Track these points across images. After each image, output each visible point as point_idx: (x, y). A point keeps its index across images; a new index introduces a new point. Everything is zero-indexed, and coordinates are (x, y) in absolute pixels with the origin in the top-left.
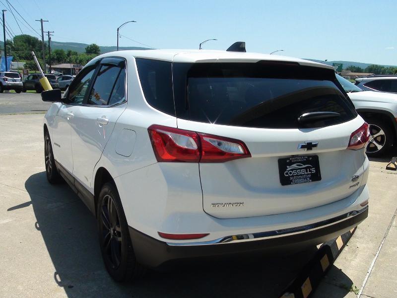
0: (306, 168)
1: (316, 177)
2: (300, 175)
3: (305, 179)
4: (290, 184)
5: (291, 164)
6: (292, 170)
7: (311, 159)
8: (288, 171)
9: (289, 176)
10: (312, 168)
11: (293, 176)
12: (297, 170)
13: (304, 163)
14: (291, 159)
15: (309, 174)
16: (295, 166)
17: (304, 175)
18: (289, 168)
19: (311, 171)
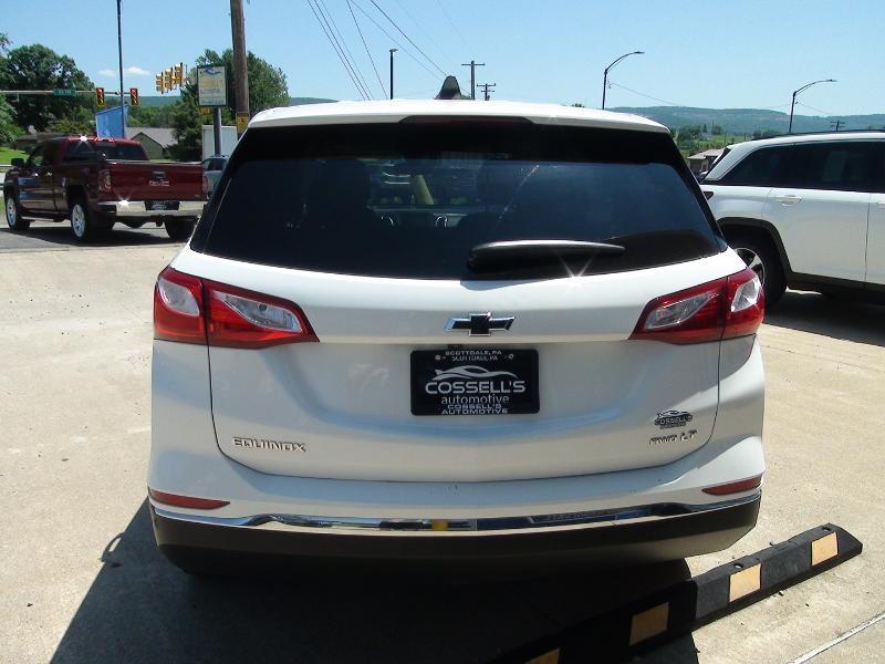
0: (496, 380)
1: (526, 403)
2: (474, 395)
3: (486, 405)
4: (439, 413)
5: (448, 364)
6: (451, 380)
7: (511, 356)
8: (439, 382)
9: (440, 396)
10: (513, 379)
11: (451, 395)
12: (466, 381)
13: (491, 366)
14: (447, 354)
15: (506, 394)
16: (461, 370)
17: (487, 395)
18: (441, 375)
19: (512, 388)
